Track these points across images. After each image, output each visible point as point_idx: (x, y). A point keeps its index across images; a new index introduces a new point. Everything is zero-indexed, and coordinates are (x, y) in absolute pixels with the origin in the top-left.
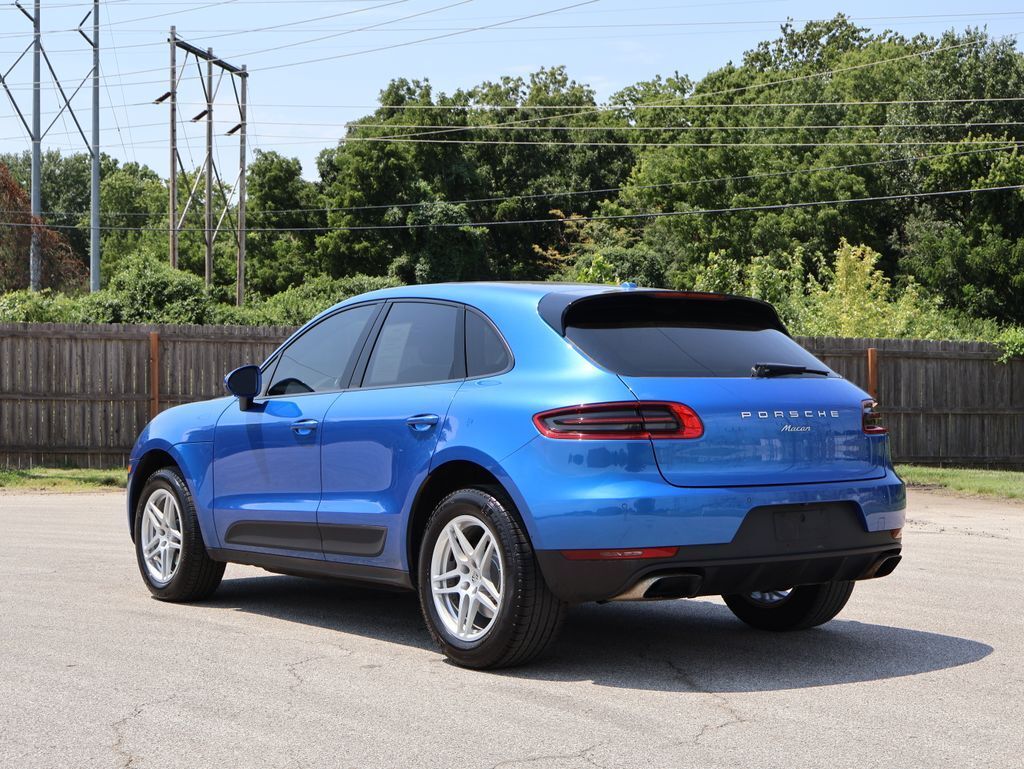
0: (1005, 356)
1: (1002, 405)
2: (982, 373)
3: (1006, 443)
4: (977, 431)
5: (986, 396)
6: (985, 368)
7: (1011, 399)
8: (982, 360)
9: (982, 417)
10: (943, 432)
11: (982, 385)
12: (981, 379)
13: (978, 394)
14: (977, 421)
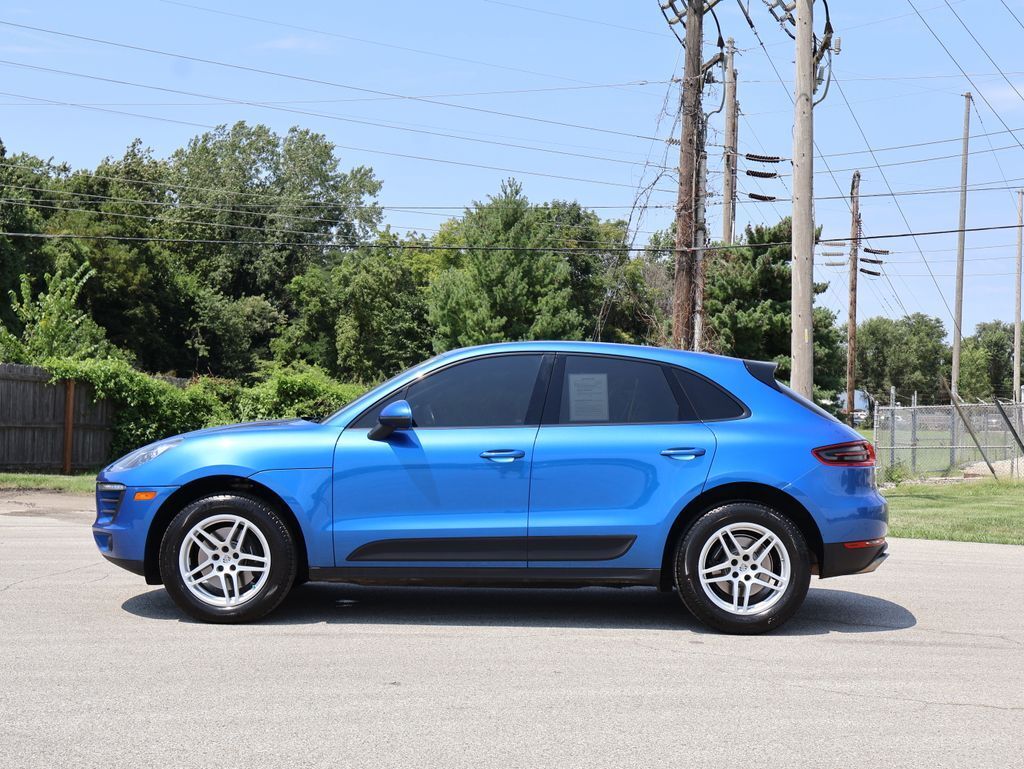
0: (54, 379)
1: (47, 420)
2: (35, 393)
3: (49, 451)
4: (30, 442)
5: (37, 413)
6: (37, 389)
7: (54, 416)
8: (36, 382)
9: (33, 429)
10: (6, 443)
11: (34, 402)
12: (34, 398)
13: (31, 410)
14: (30, 433)
